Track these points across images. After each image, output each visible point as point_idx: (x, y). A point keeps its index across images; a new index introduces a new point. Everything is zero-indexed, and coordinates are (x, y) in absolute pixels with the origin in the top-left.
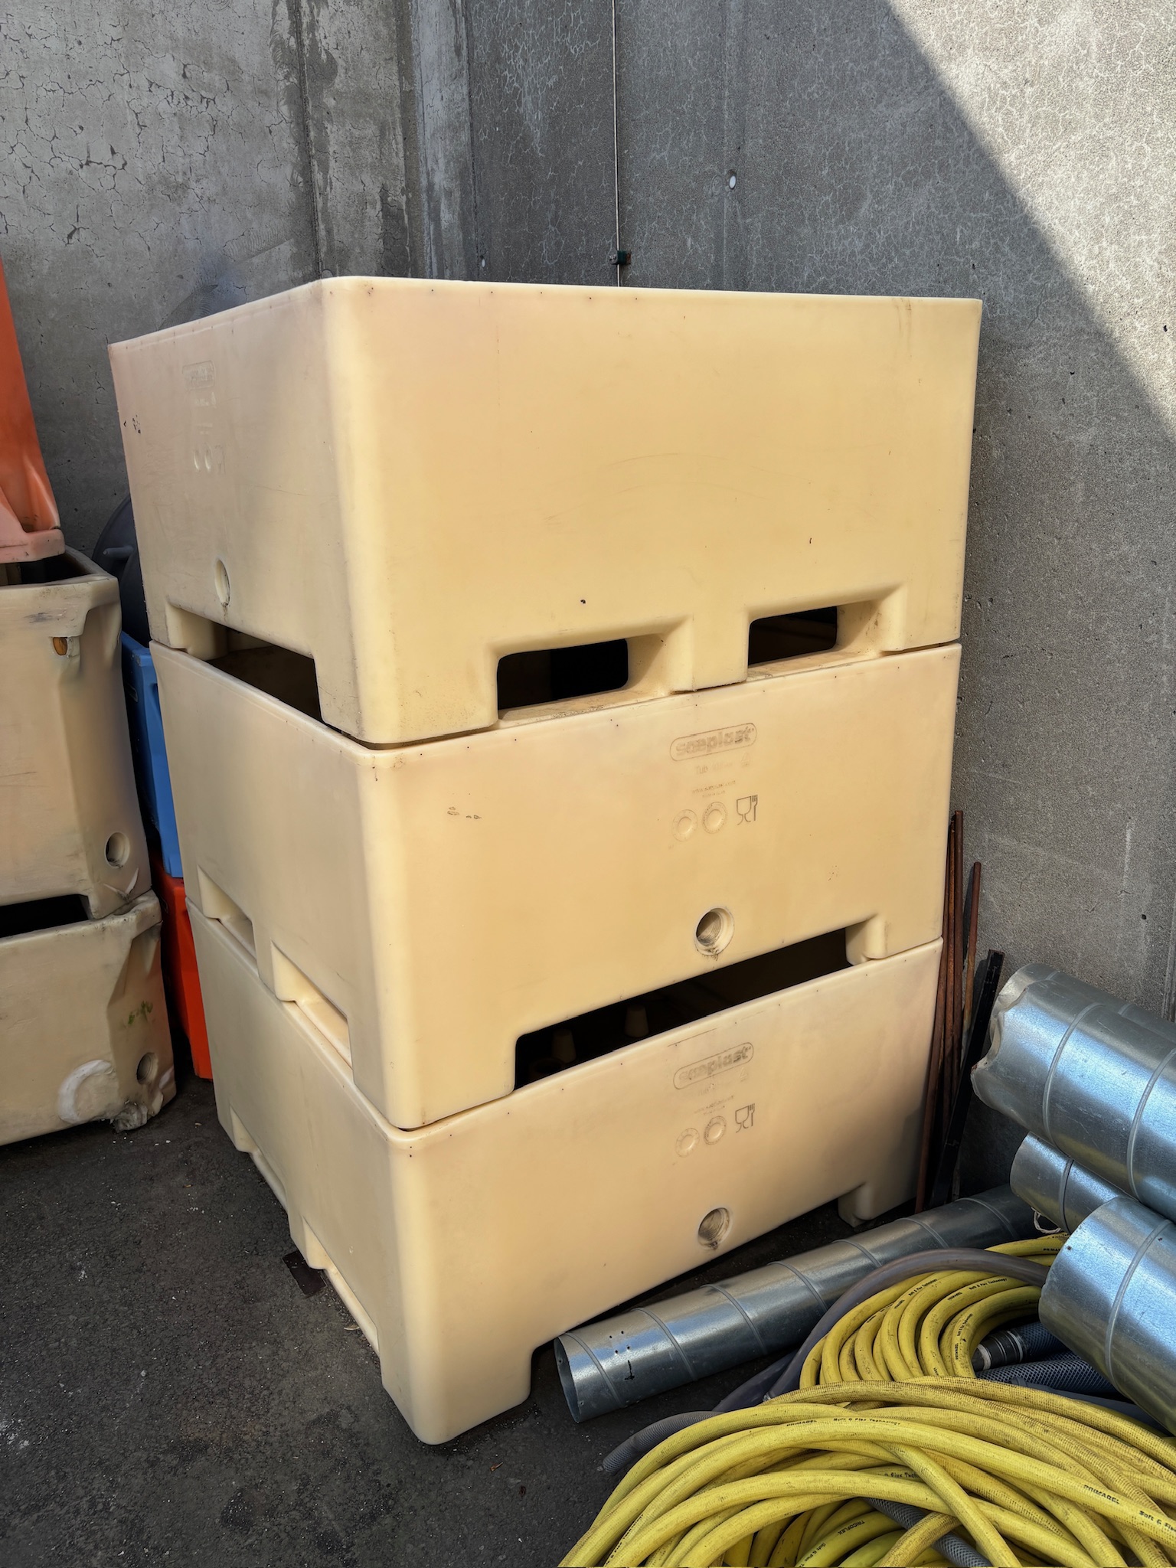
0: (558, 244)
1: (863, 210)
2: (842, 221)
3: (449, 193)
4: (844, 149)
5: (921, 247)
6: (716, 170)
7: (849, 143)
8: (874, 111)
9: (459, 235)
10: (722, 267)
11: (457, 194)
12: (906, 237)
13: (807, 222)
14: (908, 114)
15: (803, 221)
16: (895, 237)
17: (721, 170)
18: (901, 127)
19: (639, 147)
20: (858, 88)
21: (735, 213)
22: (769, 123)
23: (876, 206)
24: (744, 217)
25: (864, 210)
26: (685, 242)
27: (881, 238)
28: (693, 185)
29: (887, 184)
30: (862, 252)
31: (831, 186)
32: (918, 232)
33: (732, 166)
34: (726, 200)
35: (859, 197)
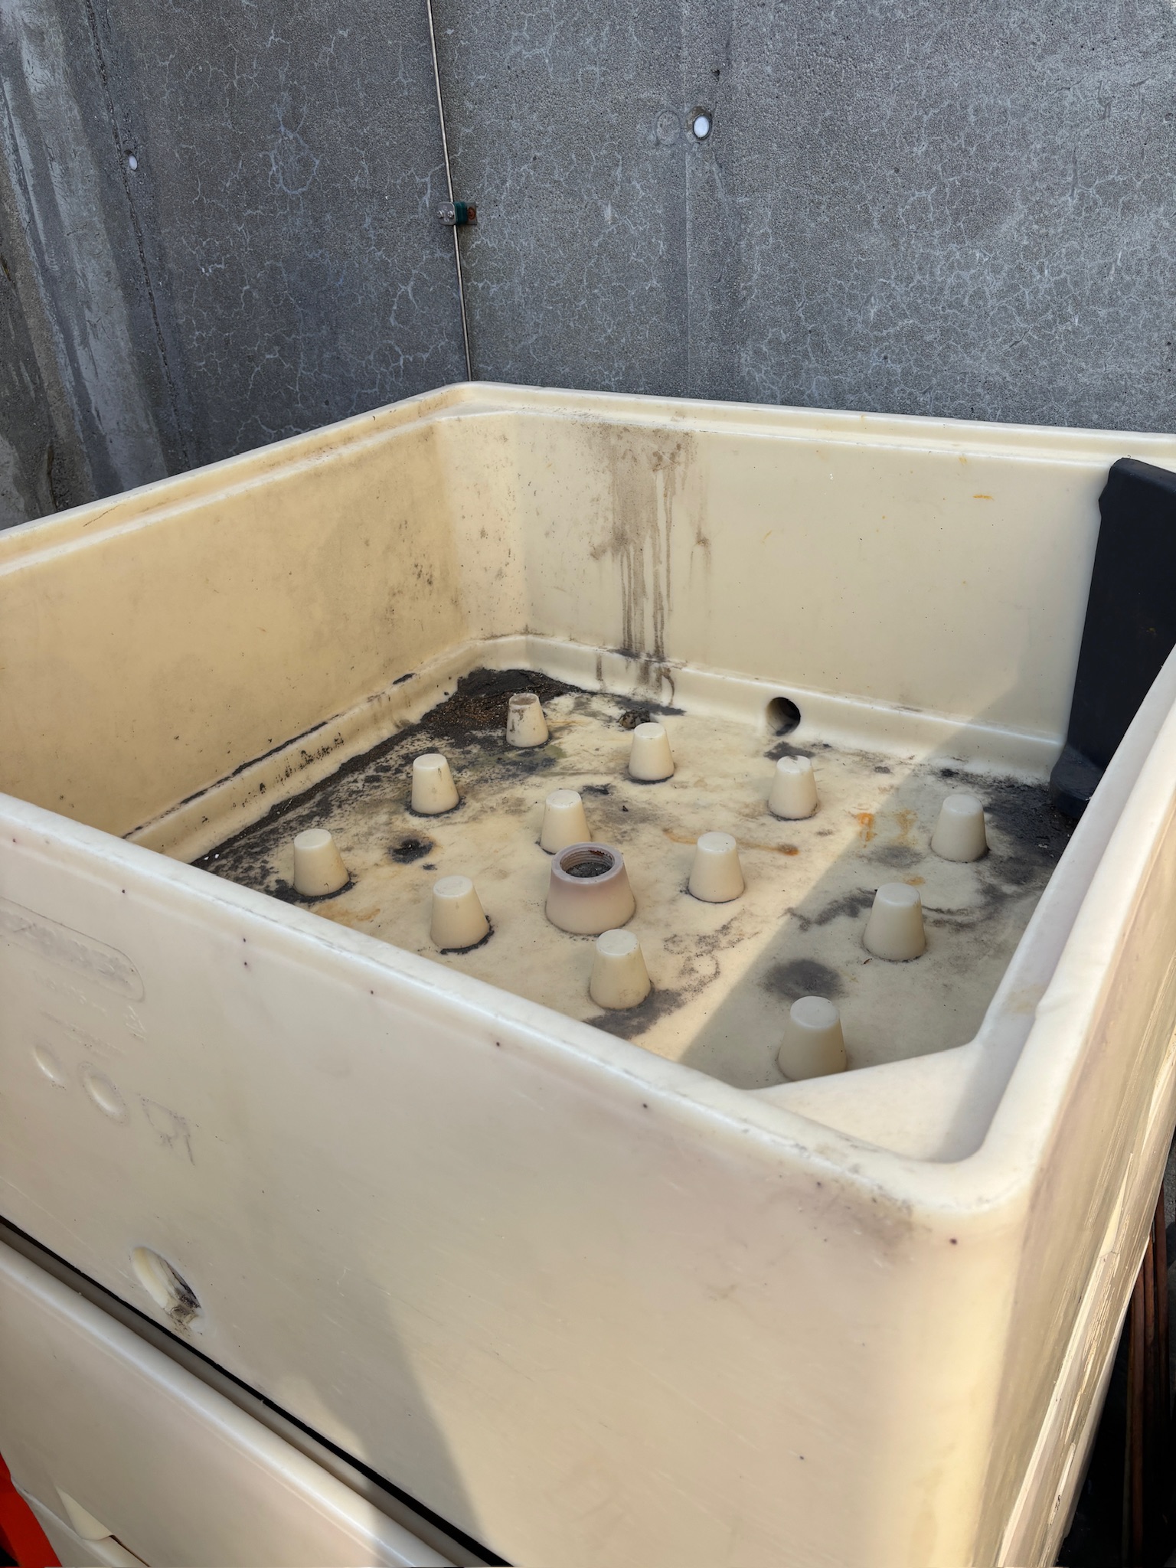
0: (306, 164)
1: (1004, 228)
2: (957, 237)
3: (37, 35)
4: (965, 118)
5: (1134, 309)
6: (664, 101)
7: (976, 111)
8: (1038, 65)
9: (71, 109)
10: (684, 266)
11: (56, 40)
12: (1100, 289)
13: (876, 225)
14: (1115, 87)
15: (868, 222)
16: (1076, 284)
17: (678, 102)
18: (1098, 106)
19: (482, 29)
20: (999, 19)
21: (710, 184)
22: (788, 42)
23: (1035, 227)
24: (731, 191)
25: (1008, 226)
26: (598, 212)
27: (1045, 281)
28: (614, 117)
29: (1062, 194)
30: (1000, 294)
31: (933, 176)
32: (1128, 287)
33: (703, 100)
34: (688, 158)
35: (995, 205)
